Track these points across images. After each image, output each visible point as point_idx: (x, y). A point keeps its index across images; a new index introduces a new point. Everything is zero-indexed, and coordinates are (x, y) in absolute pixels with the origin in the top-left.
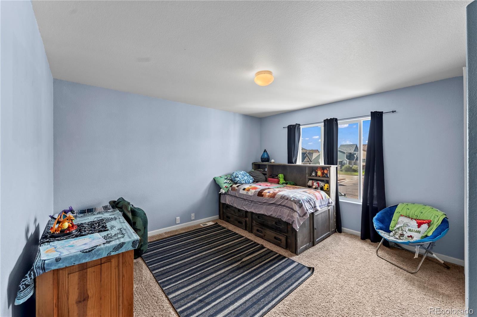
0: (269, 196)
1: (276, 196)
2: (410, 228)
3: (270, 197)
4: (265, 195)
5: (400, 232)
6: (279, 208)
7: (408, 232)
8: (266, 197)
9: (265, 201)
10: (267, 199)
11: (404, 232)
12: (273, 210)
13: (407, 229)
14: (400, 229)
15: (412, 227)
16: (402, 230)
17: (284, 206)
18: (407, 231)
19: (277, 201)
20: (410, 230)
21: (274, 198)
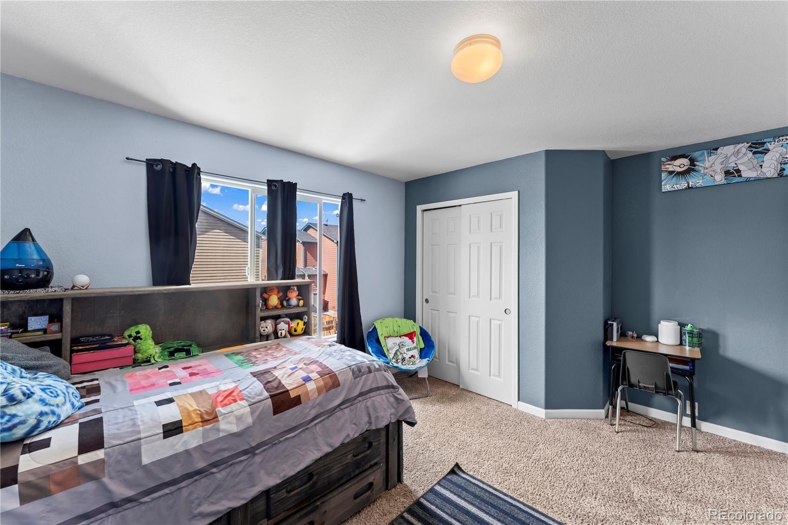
0: (319, 390)
1: (341, 378)
2: (407, 347)
3: (327, 391)
4: (307, 393)
5: (400, 357)
6: (359, 405)
7: (408, 353)
8: (312, 398)
9: (313, 413)
10: (317, 402)
11: (404, 355)
12: (346, 420)
13: (405, 349)
14: (398, 353)
15: (408, 346)
16: (401, 354)
17: (371, 391)
18: (406, 352)
19: (350, 389)
20: (408, 350)
21: (339, 385)
